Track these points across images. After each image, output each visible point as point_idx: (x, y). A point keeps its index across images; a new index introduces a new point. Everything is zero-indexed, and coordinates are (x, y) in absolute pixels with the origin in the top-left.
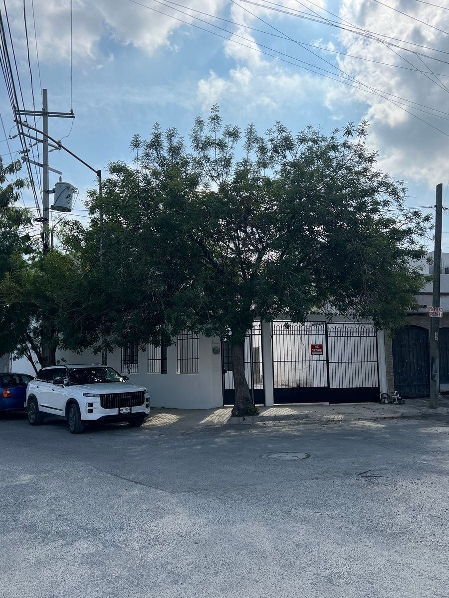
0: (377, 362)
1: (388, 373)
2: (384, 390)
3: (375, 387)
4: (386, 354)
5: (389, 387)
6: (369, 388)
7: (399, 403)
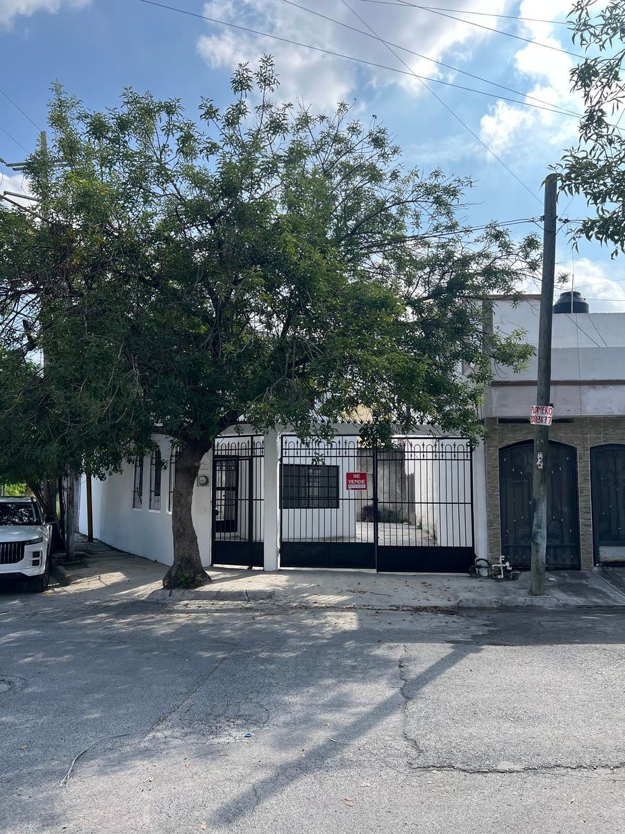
0: (472, 503)
1: (490, 524)
2: (482, 552)
3: (466, 548)
4: (487, 489)
5: (491, 548)
6: (453, 548)
7: (507, 578)
